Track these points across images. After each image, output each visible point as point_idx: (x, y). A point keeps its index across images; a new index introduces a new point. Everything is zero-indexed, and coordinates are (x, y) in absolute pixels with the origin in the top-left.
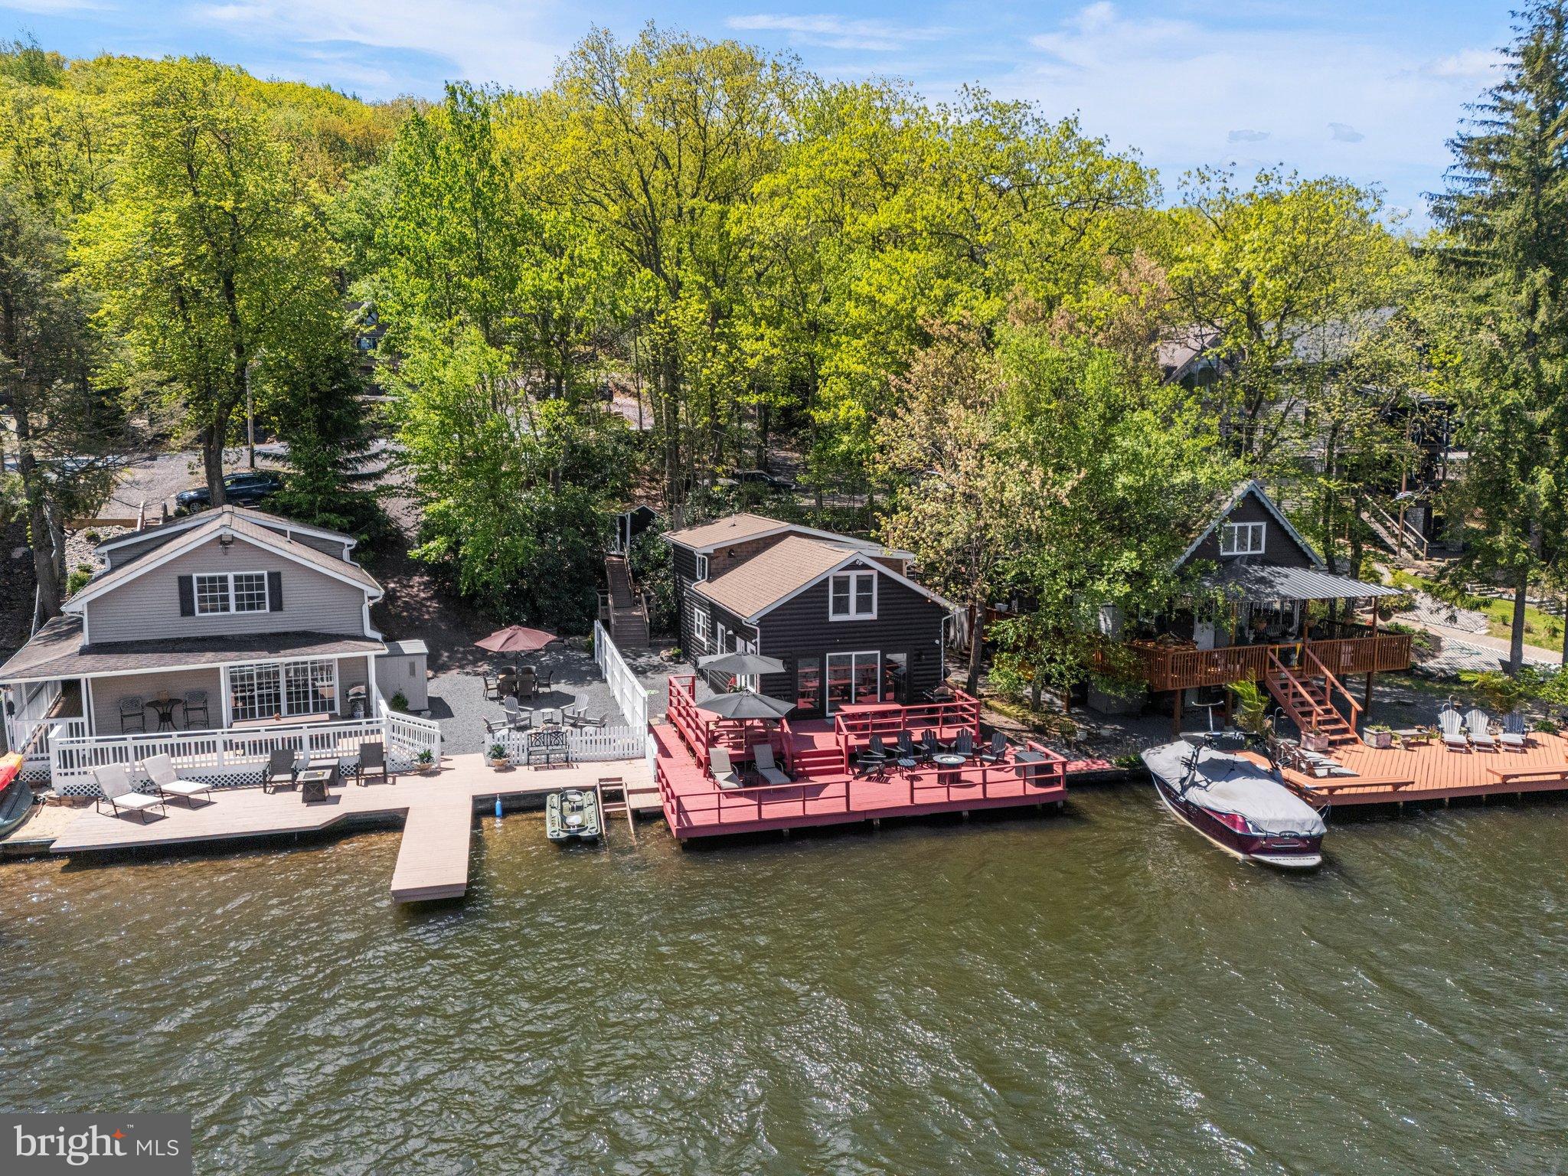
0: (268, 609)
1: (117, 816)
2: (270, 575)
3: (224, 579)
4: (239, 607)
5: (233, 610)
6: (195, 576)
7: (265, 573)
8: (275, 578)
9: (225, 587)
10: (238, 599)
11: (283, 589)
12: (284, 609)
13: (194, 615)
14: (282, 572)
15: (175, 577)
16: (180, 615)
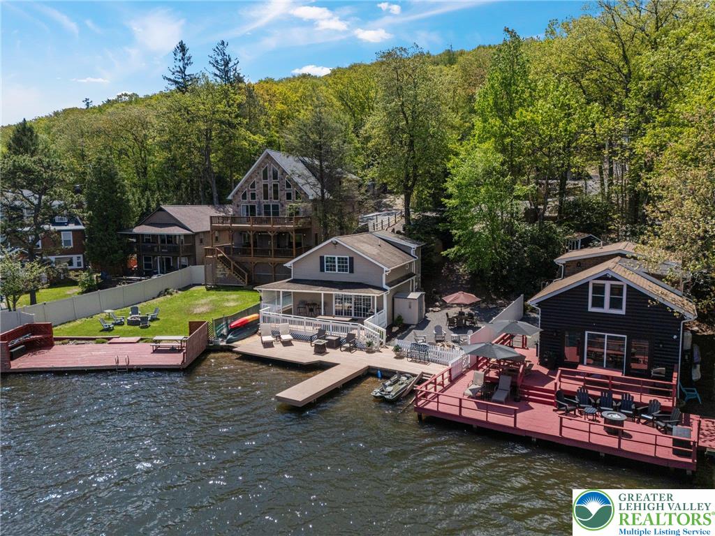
0: (348, 272)
2: (350, 258)
3: (334, 258)
4: (339, 270)
6: (325, 256)
9: (334, 262)
10: (339, 266)
11: (354, 264)
12: (354, 273)
13: (324, 272)
14: (354, 257)
15: (319, 256)
16: (320, 271)
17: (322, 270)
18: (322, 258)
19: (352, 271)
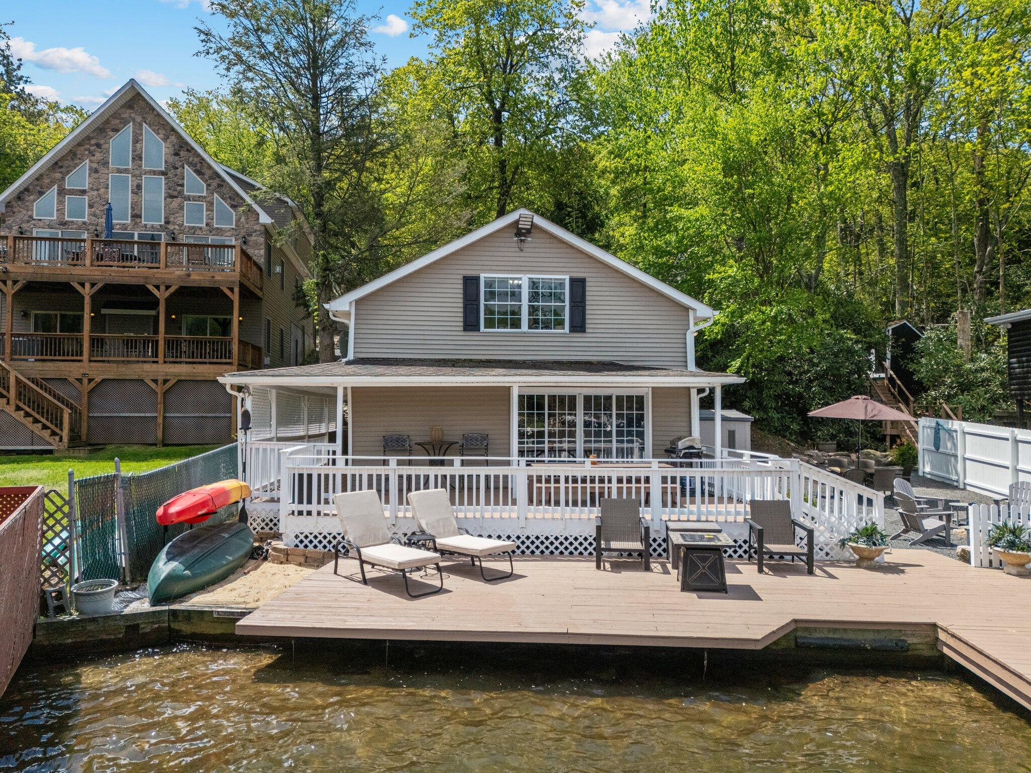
1: (365, 581)
3: (517, 283)
5: (525, 327)
7: (567, 277)
9: (516, 297)
10: (533, 310)
11: (587, 303)
12: (587, 330)
13: (479, 330)
14: (587, 279)
15: (461, 277)
16: (462, 329)
17: (470, 324)
18: (470, 283)
19: (579, 326)
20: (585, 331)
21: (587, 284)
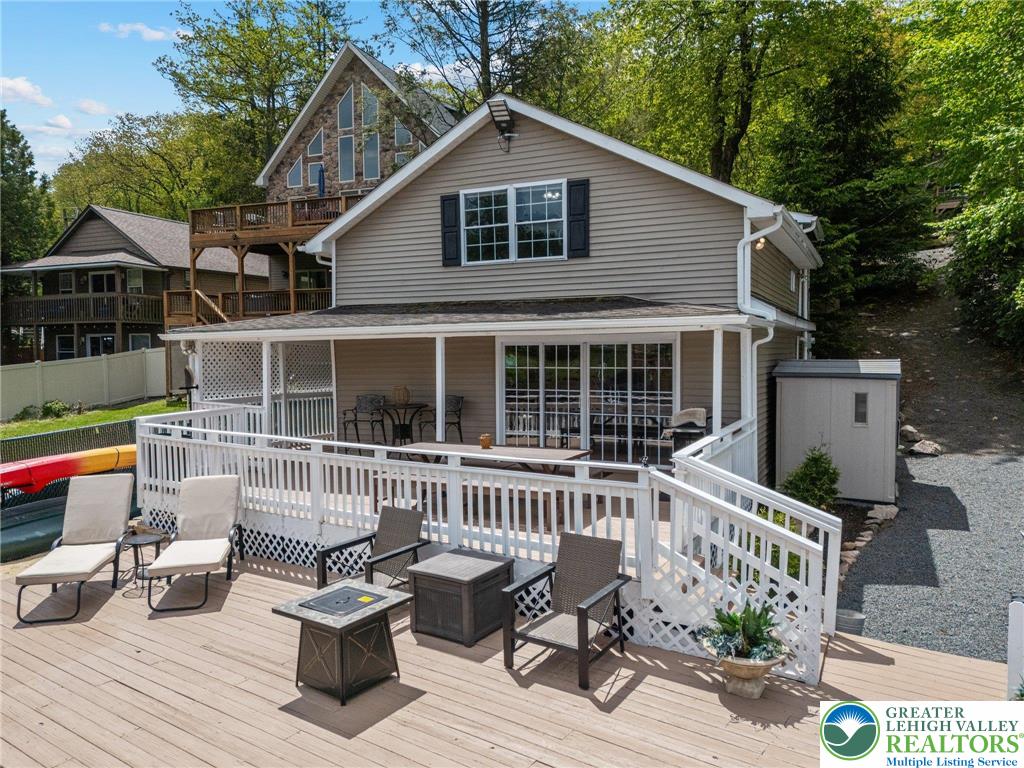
0: (565, 256)
2: (571, 185)
3: (502, 198)
4: (524, 251)
5: (513, 256)
6: (462, 192)
7: (564, 181)
8: (579, 190)
9: (502, 216)
10: (523, 233)
11: (592, 214)
12: (592, 254)
13: (460, 265)
14: (592, 180)
15: (438, 198)
16: (441, 264)
17: (450, 259)
18: (449, 203)
19: (580, 248)
20: (587, 255)
21: (592, 187)
